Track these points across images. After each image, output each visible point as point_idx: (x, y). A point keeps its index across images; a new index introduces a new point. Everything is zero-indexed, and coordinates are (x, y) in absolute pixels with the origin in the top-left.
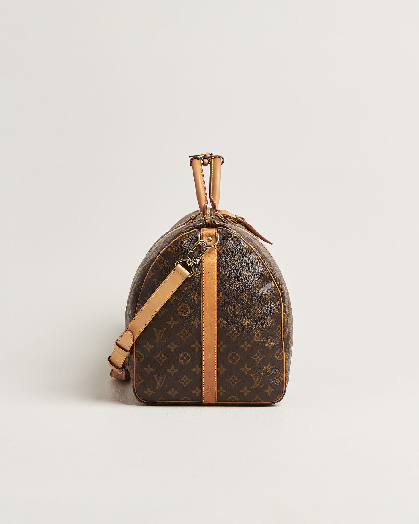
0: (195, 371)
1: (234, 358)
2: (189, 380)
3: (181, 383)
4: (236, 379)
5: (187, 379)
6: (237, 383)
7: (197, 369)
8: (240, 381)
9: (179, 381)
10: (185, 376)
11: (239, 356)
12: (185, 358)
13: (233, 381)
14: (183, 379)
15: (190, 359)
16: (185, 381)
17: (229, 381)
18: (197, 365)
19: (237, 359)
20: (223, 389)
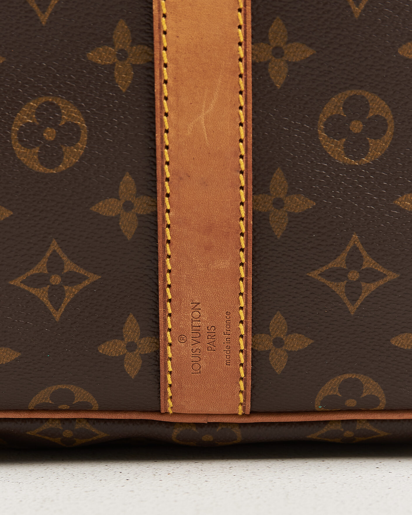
0: (118, 217)
1: (357, 127)
2: (82, 272)
3: (33, 291)
4: (369, 263)
5: (69, 266)
6: (373, 287)
7: (128, 206)
8: (391, 276)
9: (17, 282)
10: (54, 246)
11: (389, 117)
12: (49, 134)
13: (354, 275)
14: (41, 267)
15: (84, 137)
16: (56, 280)
17: (323, 280)
18: (127, 178)
19: (378, 136)
20: (290, 331)
